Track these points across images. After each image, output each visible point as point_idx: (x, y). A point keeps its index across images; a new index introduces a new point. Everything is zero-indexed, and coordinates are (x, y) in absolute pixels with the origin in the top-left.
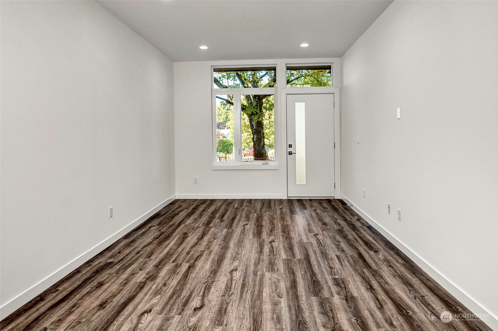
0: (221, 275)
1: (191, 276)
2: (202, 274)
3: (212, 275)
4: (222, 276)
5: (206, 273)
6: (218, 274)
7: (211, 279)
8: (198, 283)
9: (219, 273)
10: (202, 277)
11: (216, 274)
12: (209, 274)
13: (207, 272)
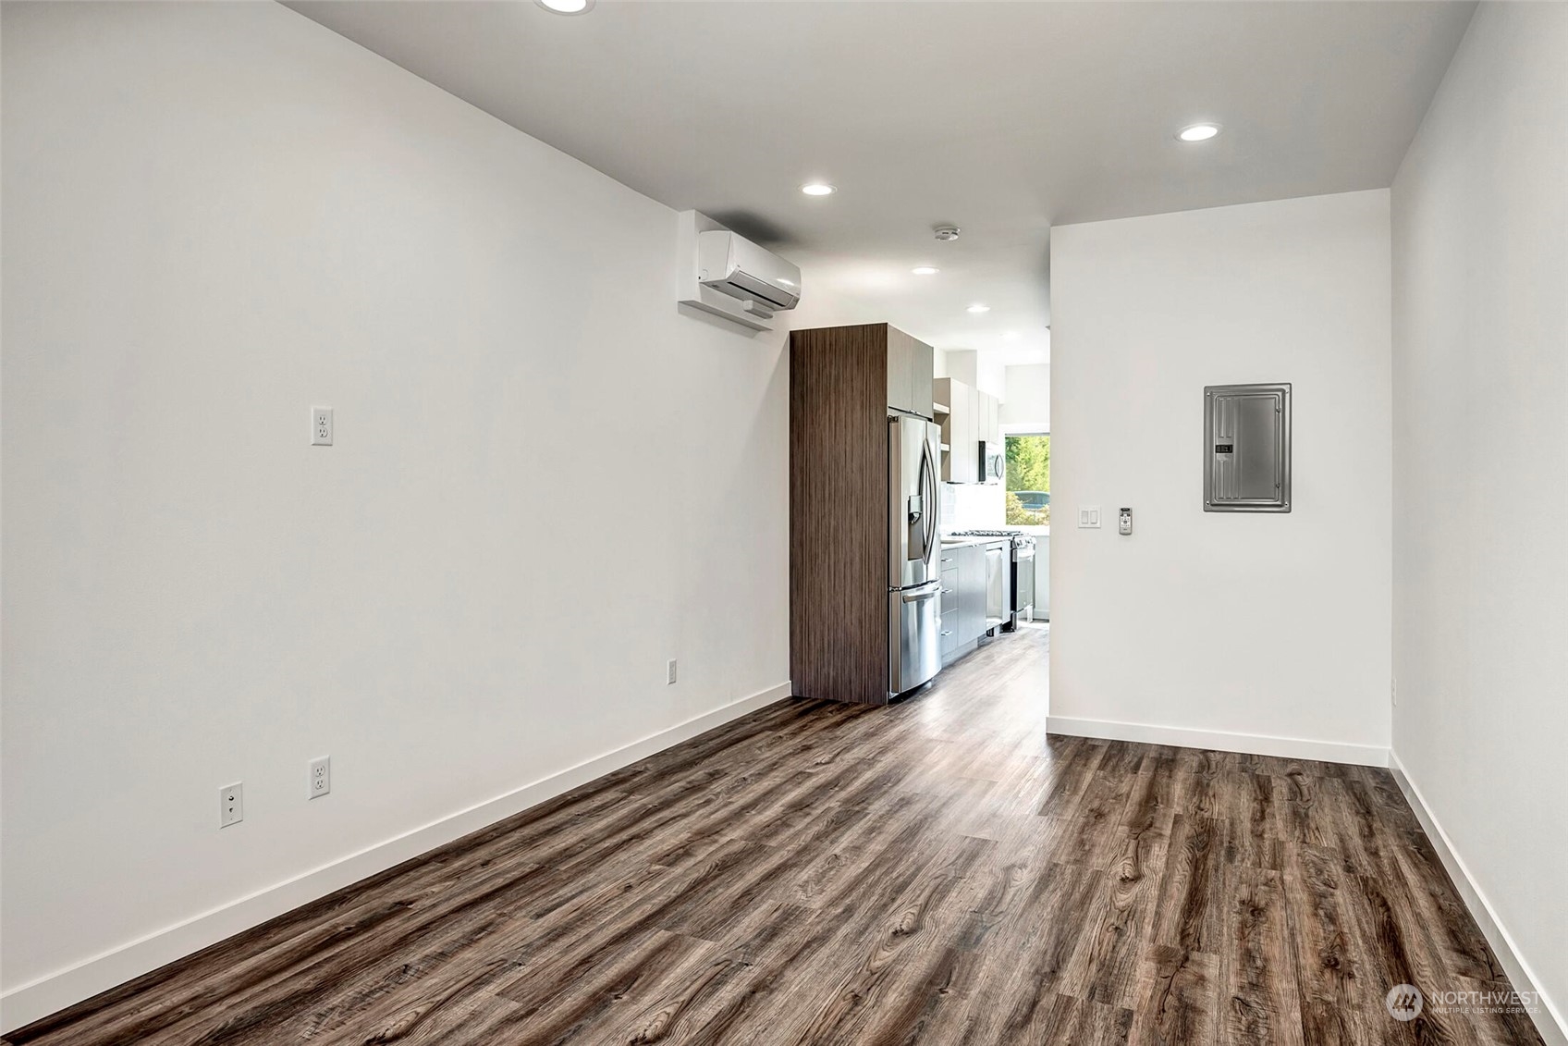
0: (952, 926)
1: (1043, 940)
2: (1010, 942)
3: (978, 932)
4: (949, 922)
5: (995, 942)
6: (957, 931)
7: (982, 921)
8: (1021, 916)
9: (956, 933)
10: (1010, 930)
11: (966, 933)
12: (986, 937)
13: (991, 943)
